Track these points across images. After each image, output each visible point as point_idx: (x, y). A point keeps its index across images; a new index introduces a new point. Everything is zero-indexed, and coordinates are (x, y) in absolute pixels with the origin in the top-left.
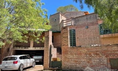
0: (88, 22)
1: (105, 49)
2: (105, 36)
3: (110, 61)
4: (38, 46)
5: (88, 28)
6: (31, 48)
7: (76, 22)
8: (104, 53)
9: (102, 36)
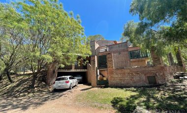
0: (120, 49)
1: (144, 69)
2: (134, 60)
3: (148, 78)
4: (78, 69)
5: (120, 54)
6: (73, 70)
7: (110, 49)
8: (143, 72)
9: (132, 60)
